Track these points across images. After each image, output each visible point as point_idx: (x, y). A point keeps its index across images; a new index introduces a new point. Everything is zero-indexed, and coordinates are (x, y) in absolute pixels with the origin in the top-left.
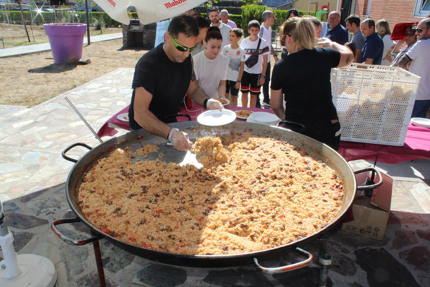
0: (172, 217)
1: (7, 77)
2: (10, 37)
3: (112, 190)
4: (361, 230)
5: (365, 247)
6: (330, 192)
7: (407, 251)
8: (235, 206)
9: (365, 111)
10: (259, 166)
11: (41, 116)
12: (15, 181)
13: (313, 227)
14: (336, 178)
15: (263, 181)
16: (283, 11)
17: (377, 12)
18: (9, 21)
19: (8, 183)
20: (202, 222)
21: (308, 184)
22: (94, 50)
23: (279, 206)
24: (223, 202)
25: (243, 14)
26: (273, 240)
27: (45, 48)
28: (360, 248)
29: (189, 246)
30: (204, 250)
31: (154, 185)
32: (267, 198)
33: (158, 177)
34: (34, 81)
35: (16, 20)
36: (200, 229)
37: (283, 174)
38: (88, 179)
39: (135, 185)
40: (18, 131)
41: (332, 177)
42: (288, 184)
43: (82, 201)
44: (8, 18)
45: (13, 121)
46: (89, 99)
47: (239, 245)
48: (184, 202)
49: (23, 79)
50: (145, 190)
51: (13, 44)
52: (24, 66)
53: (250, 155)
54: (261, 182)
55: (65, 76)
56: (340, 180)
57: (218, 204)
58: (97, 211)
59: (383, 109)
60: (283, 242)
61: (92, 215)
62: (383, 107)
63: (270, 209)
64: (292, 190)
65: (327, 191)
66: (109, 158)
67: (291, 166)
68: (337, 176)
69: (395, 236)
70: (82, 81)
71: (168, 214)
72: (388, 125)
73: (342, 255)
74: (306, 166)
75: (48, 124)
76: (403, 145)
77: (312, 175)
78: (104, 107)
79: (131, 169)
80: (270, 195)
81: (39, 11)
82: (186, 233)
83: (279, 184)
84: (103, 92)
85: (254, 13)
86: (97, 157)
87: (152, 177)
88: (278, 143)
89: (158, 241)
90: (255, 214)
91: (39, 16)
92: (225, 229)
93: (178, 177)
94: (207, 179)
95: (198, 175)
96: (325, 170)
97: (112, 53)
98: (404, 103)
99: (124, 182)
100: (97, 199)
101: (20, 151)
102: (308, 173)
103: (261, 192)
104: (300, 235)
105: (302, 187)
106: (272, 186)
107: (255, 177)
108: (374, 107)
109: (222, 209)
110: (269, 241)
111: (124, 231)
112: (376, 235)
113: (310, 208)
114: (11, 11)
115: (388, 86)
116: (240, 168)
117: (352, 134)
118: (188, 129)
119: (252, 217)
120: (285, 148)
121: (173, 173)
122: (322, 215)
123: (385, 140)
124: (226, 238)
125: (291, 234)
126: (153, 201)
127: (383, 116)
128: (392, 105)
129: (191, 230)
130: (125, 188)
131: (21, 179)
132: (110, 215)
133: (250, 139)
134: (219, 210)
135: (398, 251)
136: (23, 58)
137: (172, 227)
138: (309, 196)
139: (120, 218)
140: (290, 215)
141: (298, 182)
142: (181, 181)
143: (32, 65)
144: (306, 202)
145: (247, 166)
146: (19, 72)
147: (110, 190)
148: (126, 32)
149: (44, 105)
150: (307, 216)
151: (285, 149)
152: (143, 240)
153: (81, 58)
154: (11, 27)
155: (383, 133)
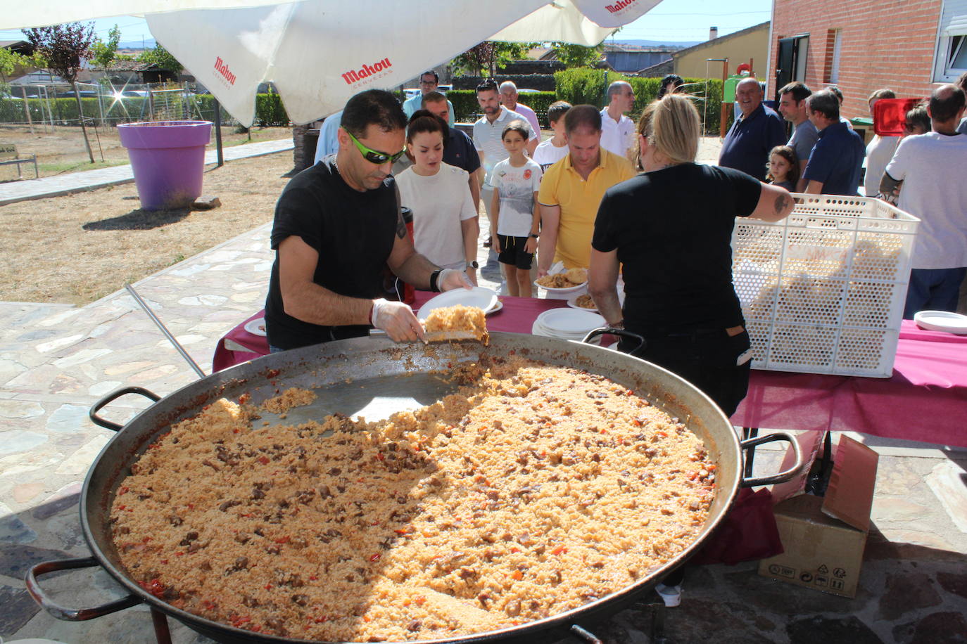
0: (311, 553)
1: (38, 240)
2: (52, 155)
3: (188, 493)
4: (804, 576)
5: (812, 616)
6: (683, 492)
7: (912, 624)
8: (457, 528)
9: (796, 300)
10: (528, 435)
11: (100, 326)
12: (26, 472)
13: (627, 576)
14: (702, 458)
15: (532, 469)
16: (650, 80)
17: (852, 75)
18: (54, 119)
19: (12, 475)
20: (376, 565)
21: (636, 473)
22: (231, 177)
23: (558, 526)
24: (430, 519)
25: (560, 89)
26: (530, 608)
27: (125, 175)
28: (800, 617)
29: (333, 621)
30: (365, 630)
31: (282, 480)
32: (533, 508)
33: (297, 461)
34: (93, 248)
35: (68, 117)
36: (366, 581)
37: (579, 452)
38: (141, 469)
39: (242, 481)
40: (47, 360)
41: (692, 457)
42: (587, 475)
43: (117, 518)
44: (50, 113)
45: (38, 339)
46: (209, 287)
47: (448, 619)
48: (343, 519)
49: (71, 244)
50: (260, 491)
51: (57, 170)
52: (76, 215)
53: (511, 409)
54: (525, 472)
55: (162, 237)
56: (711, 463)
57: (417, 523)
58: (146, 540)
59: (839, 295)
60: (552, 611)
61: (132, 551)
62: (837, 291)
63: (536, 533)
64: (592, 489)
65: (676, 490)
66: (197, 420)
67: (603, 432)
68: (706, 454)
69: (887, 586)
70: (199, 247)
71: (302, 548)
72: (852, 330)
73: (757, 636)
74: (637, 431)
75: (113, 344)
76: (890, 374)
77: (646, 453)
78: (239, 304)
79: (240, 445)
80: (539, 501)
81: (118, 96)
82: (333, 591)
83: (565, 475)
84: (241, 269)
85: (584, 86)
86: (170, 418)
87: (281, 462)
88: (583, 379)
89: (266, 608)
90: (498, 547)
91: (118, 106)
92: (423, 581)
93: (340, 462)
94: (406, 466)
95: (386, 456)
96: (679, 440)
97: (270, 182)
98: (885, 278)
99: (219, 473)
100: (151, 513)
101: (45, 405)
102: (637, 449)
103: (520, 494)
104: (592, 595)
105: (619, 480)
106: (549, 480)
107: (516, 458)
108: (818, 289)
109: (426, 535)
110: (519, 609)
111: (196, 586)
112: (839, 587)
113: (628, 530)
114: (58, 99)
115: (845, 242)
116: (484, 439)
117: (771, 352)
118: (383, 351)
119: (488, 553)
120: (596, 391)
121: (330, 453)
122: (654, 547)
123: (848, 366)
124: (420, 603)
125: (573, 592)
126: (273, 516)
127: (839, 310)
128: (857, 285)
129: (345, 582)
130: (217, 488)
131: (39, 467)
132: (173, 549)
133: (522, 371)
134: (419, 536)
135: (892, 624)
136: (75, 199)
137: (304, 577)
138: (630, 503)
139: (192, 556)
140: (580, 547)
141: (612, 470)
142: (344, 470)
143: (93, 214)
144: (621, 515)
145: (500, 434)
146: (63, 229)
147: (185, 491)
148: (301, 136)
149: (110, 300)
150: (619, 548)
151: (595, 394)
152: (232, 607)
153: (199, 195)
154: (56, 133)
155: (842, 350)
